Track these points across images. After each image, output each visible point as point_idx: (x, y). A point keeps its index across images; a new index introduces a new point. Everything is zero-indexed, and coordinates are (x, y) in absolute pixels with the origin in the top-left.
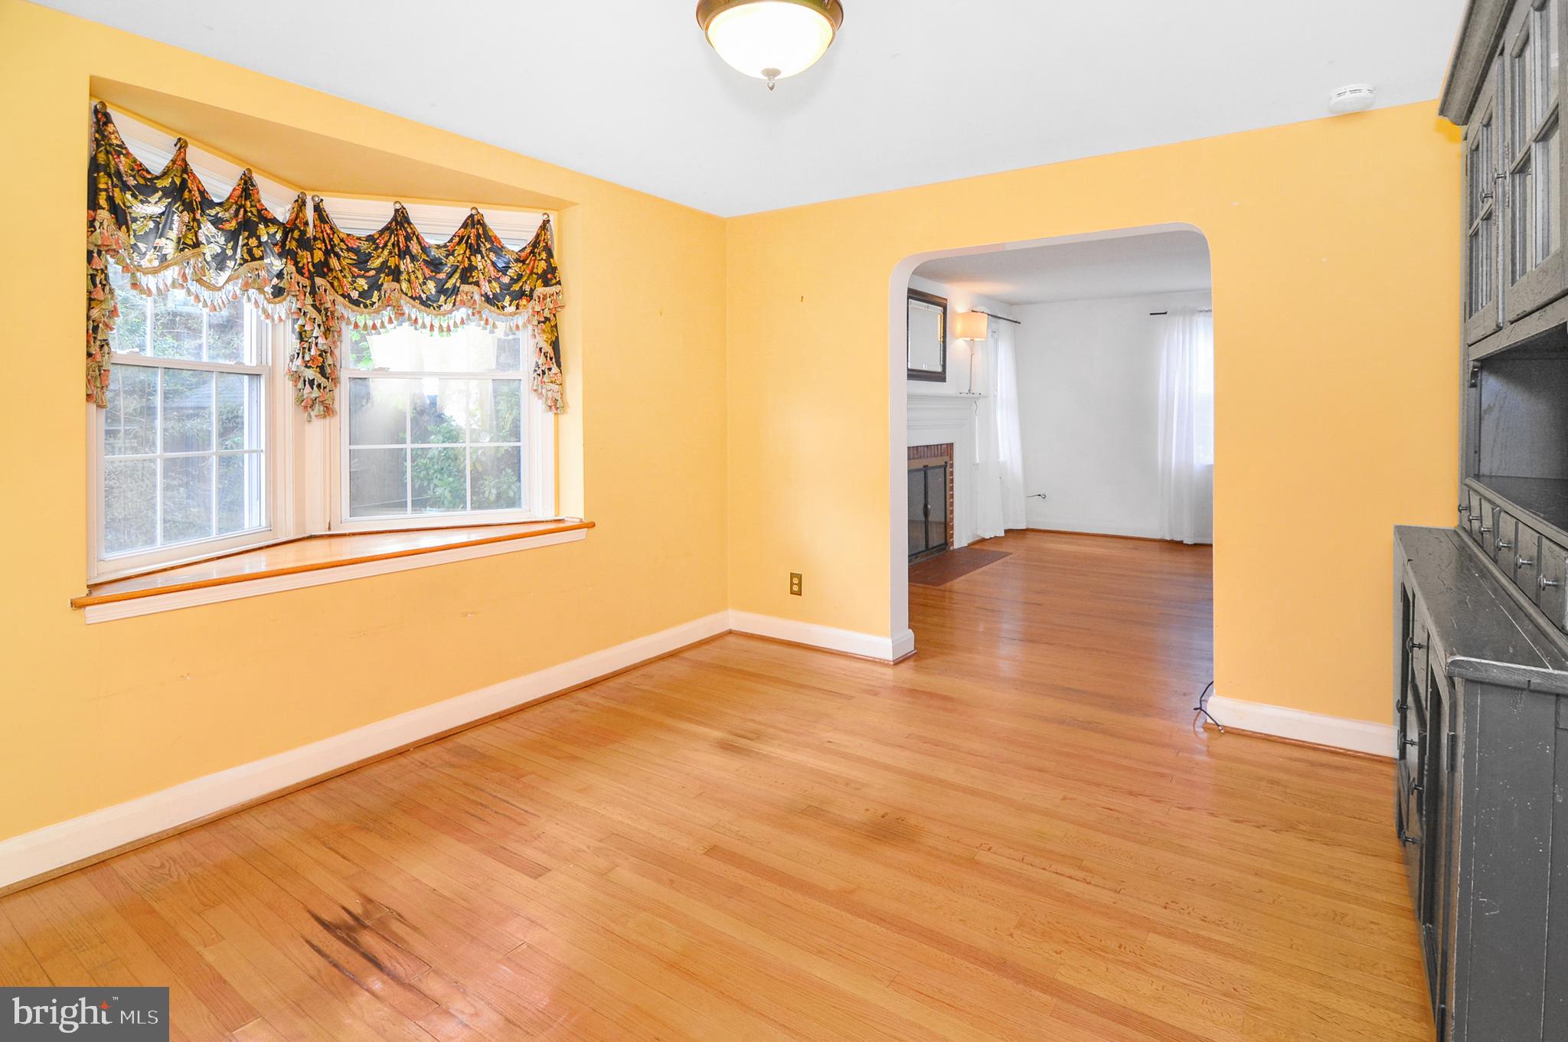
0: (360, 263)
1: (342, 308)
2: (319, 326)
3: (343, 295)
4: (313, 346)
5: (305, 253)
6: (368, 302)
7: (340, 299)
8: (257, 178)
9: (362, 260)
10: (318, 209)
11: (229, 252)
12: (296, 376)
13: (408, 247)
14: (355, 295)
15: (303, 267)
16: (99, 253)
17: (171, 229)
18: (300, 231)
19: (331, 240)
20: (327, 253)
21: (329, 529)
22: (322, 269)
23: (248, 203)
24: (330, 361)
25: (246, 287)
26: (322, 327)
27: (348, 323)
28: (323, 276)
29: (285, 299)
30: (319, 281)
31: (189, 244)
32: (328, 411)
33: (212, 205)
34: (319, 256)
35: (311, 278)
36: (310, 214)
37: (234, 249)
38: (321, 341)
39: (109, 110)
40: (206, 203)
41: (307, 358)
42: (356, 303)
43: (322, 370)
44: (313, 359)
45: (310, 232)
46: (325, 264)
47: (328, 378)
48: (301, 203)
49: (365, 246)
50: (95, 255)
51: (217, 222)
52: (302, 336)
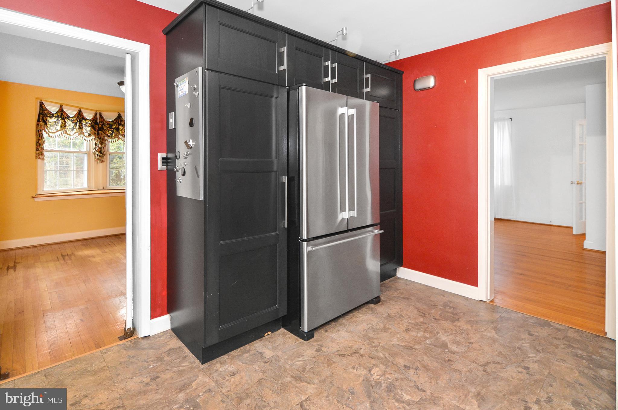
0: (110, 127)
1: (106, 138)
2: (99, 142)
3: (106, 135)
4: (98, 147)
5: (96, 125)
6: (112, 136)
7: (106, 136)
8: (82, 110)
9: (111, 126)
10: (100, 115)
11: (75, 127)
12: (95, 154)
13: (121, 123)
14: (109, 134)
15: (96, 129)
16: (41, 130)
17: (59, 123)
18: (95, 120)
19: (103, 122)
20: (102, 125)
21: (103, 188)
22: (101, 129)
23: (80, 116)
24: (103, 150)
25: (79, 134)
26: (100, 143)
27: (108, 141)
28: (101, 130)
29: (91, 136)
30: (100, 132)
31: (64, 126)
32: (103, 161)
33: (70, 117)
34: (100, 126)
35: (98, 131)
36: (98, 116)
37: (76, 126)
38: (100, 145)
39: (43, 102)
40: (68, 117)
41: (97, 149)
42: (109, 136)
43: (100, 152)
44: (98, 149)
45: (98, 120)
46: (102, 128)
47: (102, 154)
48: (96, 114)
49: (111, 123)
50: (40, 131)
51: (72, 121)
52: (96, 144)
